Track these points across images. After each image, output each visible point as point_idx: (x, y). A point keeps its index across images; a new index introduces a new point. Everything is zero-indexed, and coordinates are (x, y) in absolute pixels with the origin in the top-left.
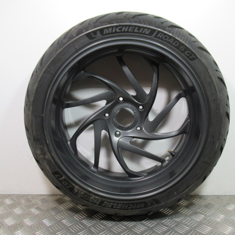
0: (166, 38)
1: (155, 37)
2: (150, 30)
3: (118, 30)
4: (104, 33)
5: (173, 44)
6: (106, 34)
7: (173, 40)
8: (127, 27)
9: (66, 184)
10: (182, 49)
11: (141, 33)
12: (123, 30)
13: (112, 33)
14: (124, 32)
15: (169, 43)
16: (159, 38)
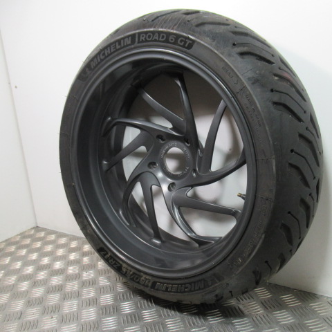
0: (149, 37)
1: (139, 42)
2: (130, 38)
3: (102, 57)
4: (92, 67)
5: (161, 39)
6: (95, 67)
7: (157, 34)
8: (109, 48)
9: (113, 262)
10: (172, 40)
11: (124, 47)
12: (106, 54)
13: (99, 63)
14: (109, 55)
15: (155, 40)
16: (143, 41)
